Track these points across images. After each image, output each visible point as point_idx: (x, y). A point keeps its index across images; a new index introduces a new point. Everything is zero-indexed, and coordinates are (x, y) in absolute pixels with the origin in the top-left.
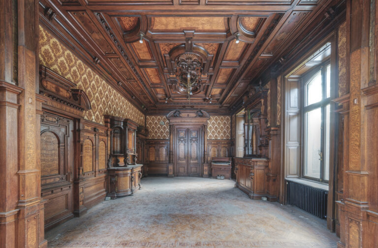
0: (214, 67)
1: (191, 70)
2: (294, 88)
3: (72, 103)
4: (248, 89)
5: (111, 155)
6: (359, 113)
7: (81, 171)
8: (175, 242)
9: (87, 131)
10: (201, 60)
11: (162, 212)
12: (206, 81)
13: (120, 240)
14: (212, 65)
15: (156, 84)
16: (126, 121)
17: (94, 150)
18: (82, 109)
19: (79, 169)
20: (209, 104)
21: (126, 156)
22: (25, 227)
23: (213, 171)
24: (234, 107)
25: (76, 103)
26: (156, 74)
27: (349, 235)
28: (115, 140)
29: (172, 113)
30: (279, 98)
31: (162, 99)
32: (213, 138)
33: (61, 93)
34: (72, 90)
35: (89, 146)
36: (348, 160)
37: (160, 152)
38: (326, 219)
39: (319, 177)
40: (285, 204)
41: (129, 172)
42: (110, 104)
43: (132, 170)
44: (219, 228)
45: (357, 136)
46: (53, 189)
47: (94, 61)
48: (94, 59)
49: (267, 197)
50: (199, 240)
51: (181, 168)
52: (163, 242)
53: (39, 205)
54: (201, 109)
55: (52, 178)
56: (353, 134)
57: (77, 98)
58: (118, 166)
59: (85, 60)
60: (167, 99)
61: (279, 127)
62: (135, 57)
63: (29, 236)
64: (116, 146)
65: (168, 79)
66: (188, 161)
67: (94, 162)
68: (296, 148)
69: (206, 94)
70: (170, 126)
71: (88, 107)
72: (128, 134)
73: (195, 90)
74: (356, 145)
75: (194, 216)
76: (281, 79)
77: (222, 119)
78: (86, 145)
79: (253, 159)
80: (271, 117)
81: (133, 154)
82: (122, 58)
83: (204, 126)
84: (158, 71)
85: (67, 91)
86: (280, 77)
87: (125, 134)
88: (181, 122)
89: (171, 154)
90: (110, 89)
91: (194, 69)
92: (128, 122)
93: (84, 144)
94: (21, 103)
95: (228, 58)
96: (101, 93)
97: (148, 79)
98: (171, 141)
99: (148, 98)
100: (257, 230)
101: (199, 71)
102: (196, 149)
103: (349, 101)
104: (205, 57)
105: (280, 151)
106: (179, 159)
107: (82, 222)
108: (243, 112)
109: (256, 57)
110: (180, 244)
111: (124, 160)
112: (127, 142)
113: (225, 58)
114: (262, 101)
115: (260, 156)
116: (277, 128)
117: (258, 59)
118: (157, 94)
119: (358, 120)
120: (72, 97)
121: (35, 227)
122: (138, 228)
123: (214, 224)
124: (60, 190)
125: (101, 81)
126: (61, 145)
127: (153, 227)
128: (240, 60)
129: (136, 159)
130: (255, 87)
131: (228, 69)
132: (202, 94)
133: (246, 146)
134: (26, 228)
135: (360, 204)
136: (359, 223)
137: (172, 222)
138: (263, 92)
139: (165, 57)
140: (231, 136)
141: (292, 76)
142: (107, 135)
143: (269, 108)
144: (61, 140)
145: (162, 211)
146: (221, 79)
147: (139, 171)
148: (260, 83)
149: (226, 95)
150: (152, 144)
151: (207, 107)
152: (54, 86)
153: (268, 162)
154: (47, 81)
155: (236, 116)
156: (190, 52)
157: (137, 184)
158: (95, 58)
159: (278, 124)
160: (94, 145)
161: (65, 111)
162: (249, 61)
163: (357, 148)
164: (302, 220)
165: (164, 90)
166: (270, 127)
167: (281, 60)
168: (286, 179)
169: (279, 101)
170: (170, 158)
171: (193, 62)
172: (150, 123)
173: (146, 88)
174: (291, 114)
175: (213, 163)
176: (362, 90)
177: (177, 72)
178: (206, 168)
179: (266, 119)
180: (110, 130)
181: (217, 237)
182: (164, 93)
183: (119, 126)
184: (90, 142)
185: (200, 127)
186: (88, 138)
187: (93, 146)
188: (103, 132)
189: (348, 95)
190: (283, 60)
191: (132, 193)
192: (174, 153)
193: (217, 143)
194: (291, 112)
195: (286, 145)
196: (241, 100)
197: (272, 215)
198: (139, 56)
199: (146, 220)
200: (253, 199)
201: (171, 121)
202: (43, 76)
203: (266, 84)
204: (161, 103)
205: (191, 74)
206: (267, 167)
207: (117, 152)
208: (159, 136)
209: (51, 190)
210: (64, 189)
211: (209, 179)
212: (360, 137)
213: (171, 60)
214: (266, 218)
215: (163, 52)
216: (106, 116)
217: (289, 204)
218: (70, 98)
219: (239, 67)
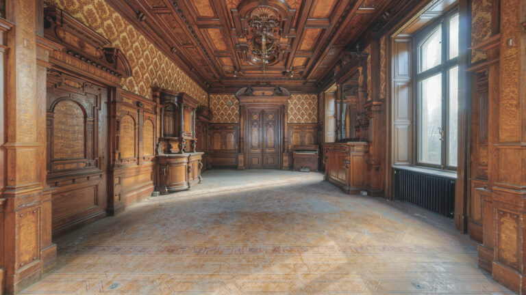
0: (296, 27)
1: (266, 31)
2: (403, 50)
3: (104, 65)
4: (340, 57)
5: (160, 139)
6: (518, 58)
7: (117, 155)
8: (244, 247)
9: (127, 105)
10: (280, 17)
11: (227, 210)
12: (286, 46)
13: (165, 245)
14: (294, 24)
15: (222, 51)
16: (181, 96)
17: (137, 130)
18: (120, 76)
19: (114, 153)
20: (290, 79)
21: (180, 140)
22: (15, 224)
23: (295, 162)
24: (322, 83)
25: (111, 67)
26: (221, 37)
27: (499, 235)
28: (167, 120)
29: (242, 90)
30: (382, 65)
31: (230, 73)
32: (295, 122)
33: (87, 50)
34: (105, 49)
35: (130, 125)
36: (497, 128)
37: (228, 139)
38: (452, 217)
39: (439, 163)
40: (392, 200)
41: (185, 160)
42: (160, 75)
43: (189, 158)
44: (305, 229)
45: (514, 92)
46: (75, 177)
47: (138, 17)
48: (138, 14)
49: (367, 191)
50: (277, 244)
51: (253, 159)
52: (226, 248)
53: (40, 193)
54: (280, 86)
55: (74, 162)
56: (507, 90)
57: (111, 59)
58: (169, 152)
59: (125, 14)
60: (236, 72)
61: (384, 101)
62: (193, 14)
63: (22, 238)
64: (167, 128)
65: (236, 44)
66: (262, 151)
67: (137, 146)
68: (407, 126)
69: (286, 65)
70: (240, 107)
71: (128, 73)
72: (184, 114)
73: (272, 60)
74: (511, 105)
75: (270, 214)
76: (386, 39)
77: (306, 98)
78: (125, 122)
79: (349, 143)
80: (372, 89)
81: (190, 138)
82: (175, 14)
83: (284, 106)
84: (223, 32)
85: (97, 49)
86: (384, 37)
87: (180, 112)
88: (254, 102)
89: (240, 140)
90: (160, 56)
91: (270, 30)
92: (184, 97)
93: (122, 120)
94: (11, 46)
95: (315, 14)
96: (147, 58)
97: (211, 44)
98: (242, 126)
99: (212, 72)
100: (359, 232)
101: (277, 33)
102: (273, 135)
103: (499, 45)
104: (285, 12)
105: (385, 131)
106: (252, 147)
107: (117, 222)
108: (334, 87)
109: (353, 11)
110: (251, 250)
111: (179, 146)
112: (183, 123)
113: (311, 14)
114: (360, 69)
115: (357, 139)
116: (380, 103)
117: (355, 14)
118: (223, 65)
119: (516, 69)
120: (104, 58)
121: (33, 225)
122: (192, 229)
123: (298, 224)
124: (86, 178)
125: (148, 44)
126: (87, 119)
127: (213, 228)
128: (330, 17)
129: (195, 146)
130: (351, 53)
131: (315, 31)
132: (280, 65)
133: (338, 128)
134: (17, 226)
135: (519, 189)
136: (518, 216)
137: (240, 222)
138: (361, 58)
139: (232, 12)
140: (318, 120)
141: (400, 35)
142: (156, 113)
143: (369, 78)
144: (89, 112)
145: (227, 208)
146: (305, 45)
147: (199, 160)
148: (358, 47)
149: (312, 66)
150: (217, 129)
151: (287, 83)
152: (76, 39)
153: (368, 147)
154: (64, 31)
155: (324, 94)
156: (264, 4)
157: (196, 176)
158: (140, 13)
159: (382, 97)
160: (137, 123)
161: (94, 74)
162: (344, 17)
163: (514, 109)
164: (419, 218)
165: (233, 60)
166: (371, 101)
167: (386, 15)
168: (394, 167)
169: (382, 68)
170: (240, 146)
171: (268, 20)
172: (215, 103)
173: (208, 57)
174: (400, 84)
175: (294, 152)
176: (522, 24)
177: (248, 34)
178: (285, 158)
179: (365, 91)
180: (159, 106)
181: (303, 240)
182: (232, 65)
183: (172, 101)
184: (131, 119)
185: (277, 108)
186: (128, 114)
187: (135, 124)
188: (150, 108)
189: (497, 37)
190: (388, 14)
191: (189, 187)
192: (245, 140)
193: (301, 127)
194: (399, 82)
195: (393, 123)
196: (331, 72)
197: (377, 213)
198: (198, 12)
199: (204, 219)
200: (348, 193)
201: (241, 101)
202: (59, 23)
203: (364, 48)
204: (228, 78)
205: (266, 37)
206: (367, 152)
207: (169, 135)
208: (226, 119)
209: (72, 178)
210: (91, 178)
211: (290, 172)
212: (519, 93)
213: (240, 17)
214: (369, 216)
215: (229, 6)
216: (155, 89)
217: (399, 199)
218: (101, 58)
219: (329, 26)
